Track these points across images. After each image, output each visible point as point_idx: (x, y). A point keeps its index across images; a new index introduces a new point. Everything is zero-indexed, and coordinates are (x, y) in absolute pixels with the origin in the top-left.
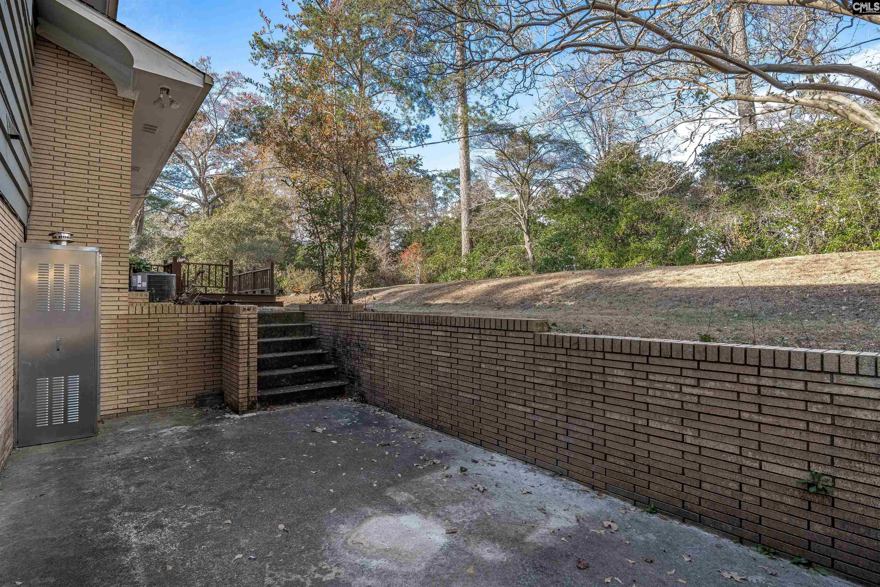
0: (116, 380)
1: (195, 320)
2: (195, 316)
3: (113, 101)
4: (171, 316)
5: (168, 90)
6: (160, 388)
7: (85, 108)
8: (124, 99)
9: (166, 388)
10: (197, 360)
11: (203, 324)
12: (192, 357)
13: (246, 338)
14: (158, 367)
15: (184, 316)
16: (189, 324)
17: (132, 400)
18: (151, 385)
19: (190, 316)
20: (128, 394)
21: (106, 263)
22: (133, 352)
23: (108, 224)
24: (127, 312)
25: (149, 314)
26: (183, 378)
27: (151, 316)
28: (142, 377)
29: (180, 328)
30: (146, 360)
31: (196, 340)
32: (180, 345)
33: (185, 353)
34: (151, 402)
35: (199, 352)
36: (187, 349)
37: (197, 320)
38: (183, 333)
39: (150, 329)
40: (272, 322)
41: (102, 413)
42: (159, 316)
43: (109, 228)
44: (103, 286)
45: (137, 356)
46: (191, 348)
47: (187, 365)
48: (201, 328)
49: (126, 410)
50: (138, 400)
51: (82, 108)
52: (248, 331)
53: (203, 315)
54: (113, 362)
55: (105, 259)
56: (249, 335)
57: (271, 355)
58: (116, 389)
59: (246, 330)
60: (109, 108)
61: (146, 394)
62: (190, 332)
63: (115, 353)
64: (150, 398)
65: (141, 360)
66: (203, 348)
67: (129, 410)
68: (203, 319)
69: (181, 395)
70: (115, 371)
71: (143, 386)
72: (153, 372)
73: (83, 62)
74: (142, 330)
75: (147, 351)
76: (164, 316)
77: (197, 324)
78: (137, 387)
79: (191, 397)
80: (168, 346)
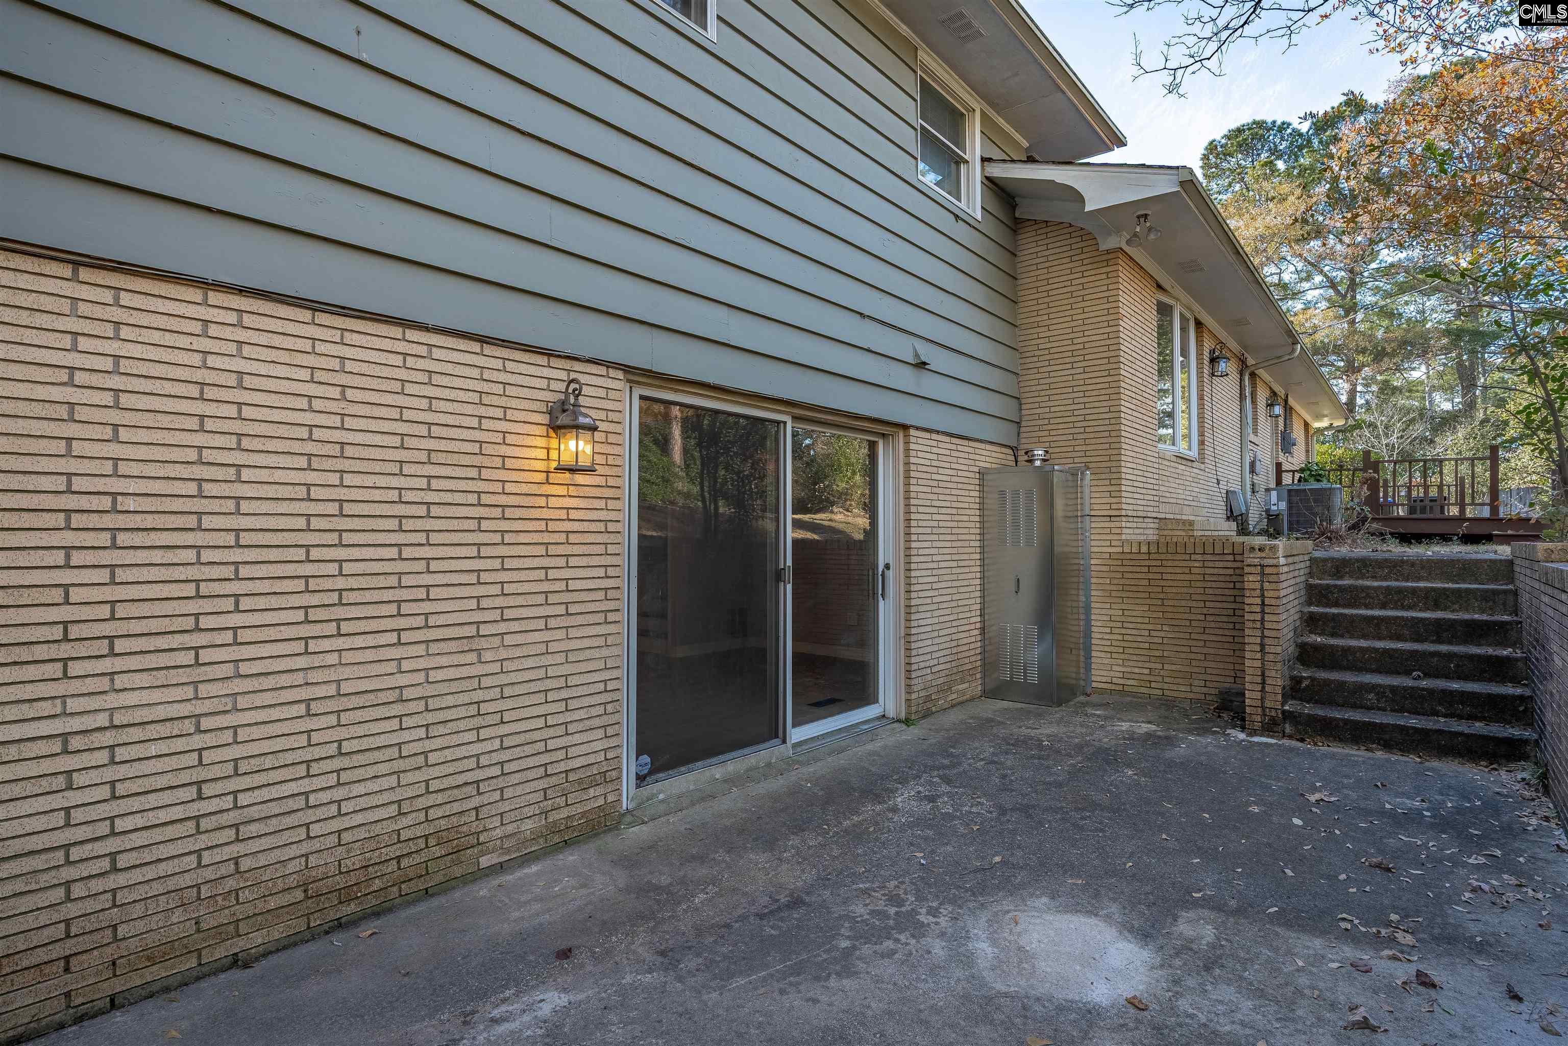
0: (1109, 643)
1: (1217, 564)
2: (1217, 558)
3: (1097, 259)
4: (1178, 557)
5: (1146, 216)
6: (1166, 666)
7: (1066, 284)
8: (1108, 252)
9: (1174, 667)
10: (1221, 632)
11: (1231, 572)
12: (1213, 625)
13: (1259, 601)
14: (1162, 634)
15: (1199, 557)
16: (1208, 571)
17: (1129, 676)
18: (1153, 659)
19: (1209, 557)
20: (1123, 666)
21: (1095, 483)
22: (1130, 607)
23: (1097, 429)
24: (1119, 550)
25: (1149, 553)
26: (1199, 657)
27: (1152, 556)
28: (1142, 645)
29: (1193, 577)
30: (1147, 620)
31: (1220, 598)
32: (1194, 604)
33: (1202, 617)
34: (1153, 685)
35: (1225, 619)
36: (1205, 611)
37: (1221, 564)
38: (1198, 584)
39: (1151, 576)
40: (1419, 579)
41: (1094, 685)
42: (1163, 557)
43: (1097, 435)
44: (1093, 513)
45: (1134, 613)
46: (1212, 611)
47: (1205, 637)
48: (1228, 579)
49: (1121, 688)
50: (1136, 677)
51: (1062, 285)
52: (1262, 589)
53: (1231, 558)
54: (1105, 618)
55: (1093, 477)
56: (1263, 596)
57: (1363, 643)
58: (1109, 655)
59: (1258, 585)
60: (1093, 272)
61: (1146, 671)
62: (1209, 584)
63: (1108, 606)
64: (1152, 678)
65: (1139, 620)
66: (1231, 612)
67: (1126, 688)
68: (1229, 565)
69: (1196, 683)
70: (1108, 630)
71: (1143, 658)
72: (1156, 640)
73: (1061, 226)
74: (1139, 576)
75: (1146, 608)
76: (1169, 556)
77: (1222, 572)
78: (1135, 658)
79: (1213, 691)
80: (1176, 603)
